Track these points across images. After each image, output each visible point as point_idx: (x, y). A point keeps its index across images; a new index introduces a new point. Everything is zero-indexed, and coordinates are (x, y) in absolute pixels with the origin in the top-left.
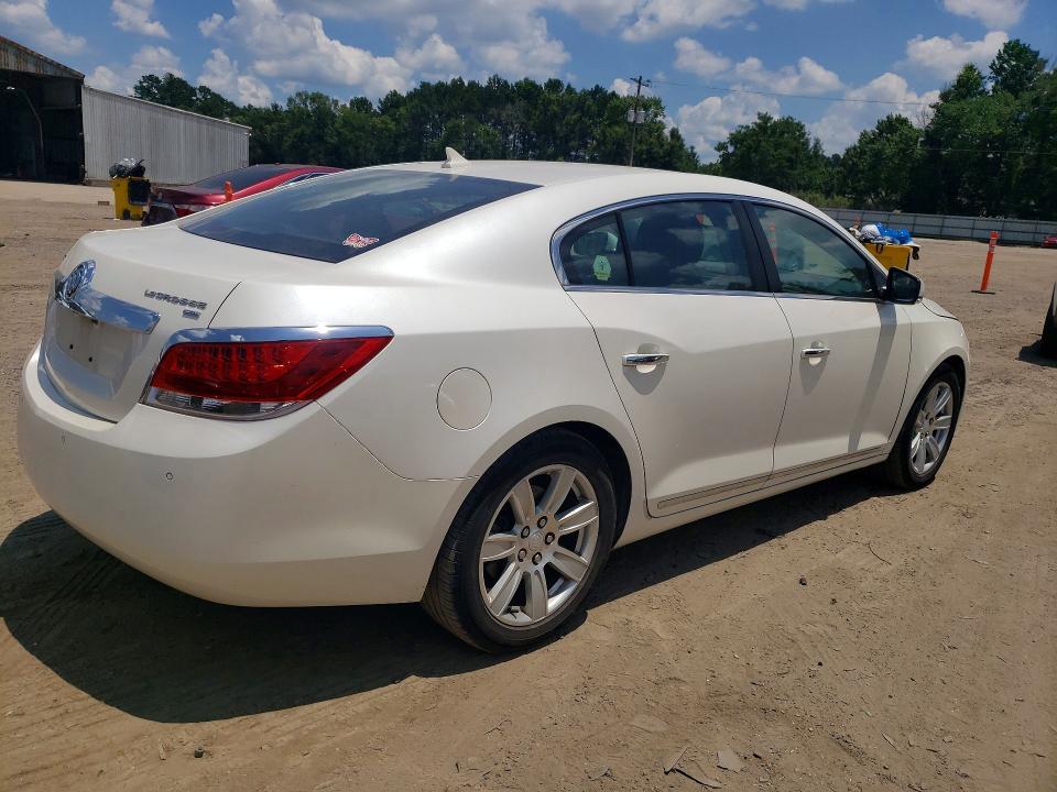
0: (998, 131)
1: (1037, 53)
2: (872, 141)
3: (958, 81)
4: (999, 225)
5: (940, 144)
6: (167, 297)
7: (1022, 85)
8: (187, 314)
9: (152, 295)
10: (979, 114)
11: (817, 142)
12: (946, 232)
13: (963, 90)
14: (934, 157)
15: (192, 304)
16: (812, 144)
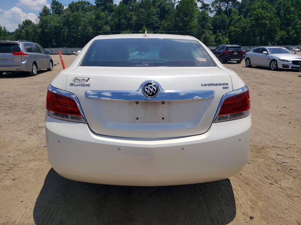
0: (58, 25)
1: (61, 4)
2: (23, 28)
3: (43, 10)
4: (65, 50)
5: (43, 28)
6: (213, 84)
7: (60, 12)
8: (224, 88)
9: (205, 85)
10: (52, 20)
11: (4, 28)
12: (53, 53)
13: (45, 13)
14: (43, 32)
15: (223, 84)
16: (3, 29)
